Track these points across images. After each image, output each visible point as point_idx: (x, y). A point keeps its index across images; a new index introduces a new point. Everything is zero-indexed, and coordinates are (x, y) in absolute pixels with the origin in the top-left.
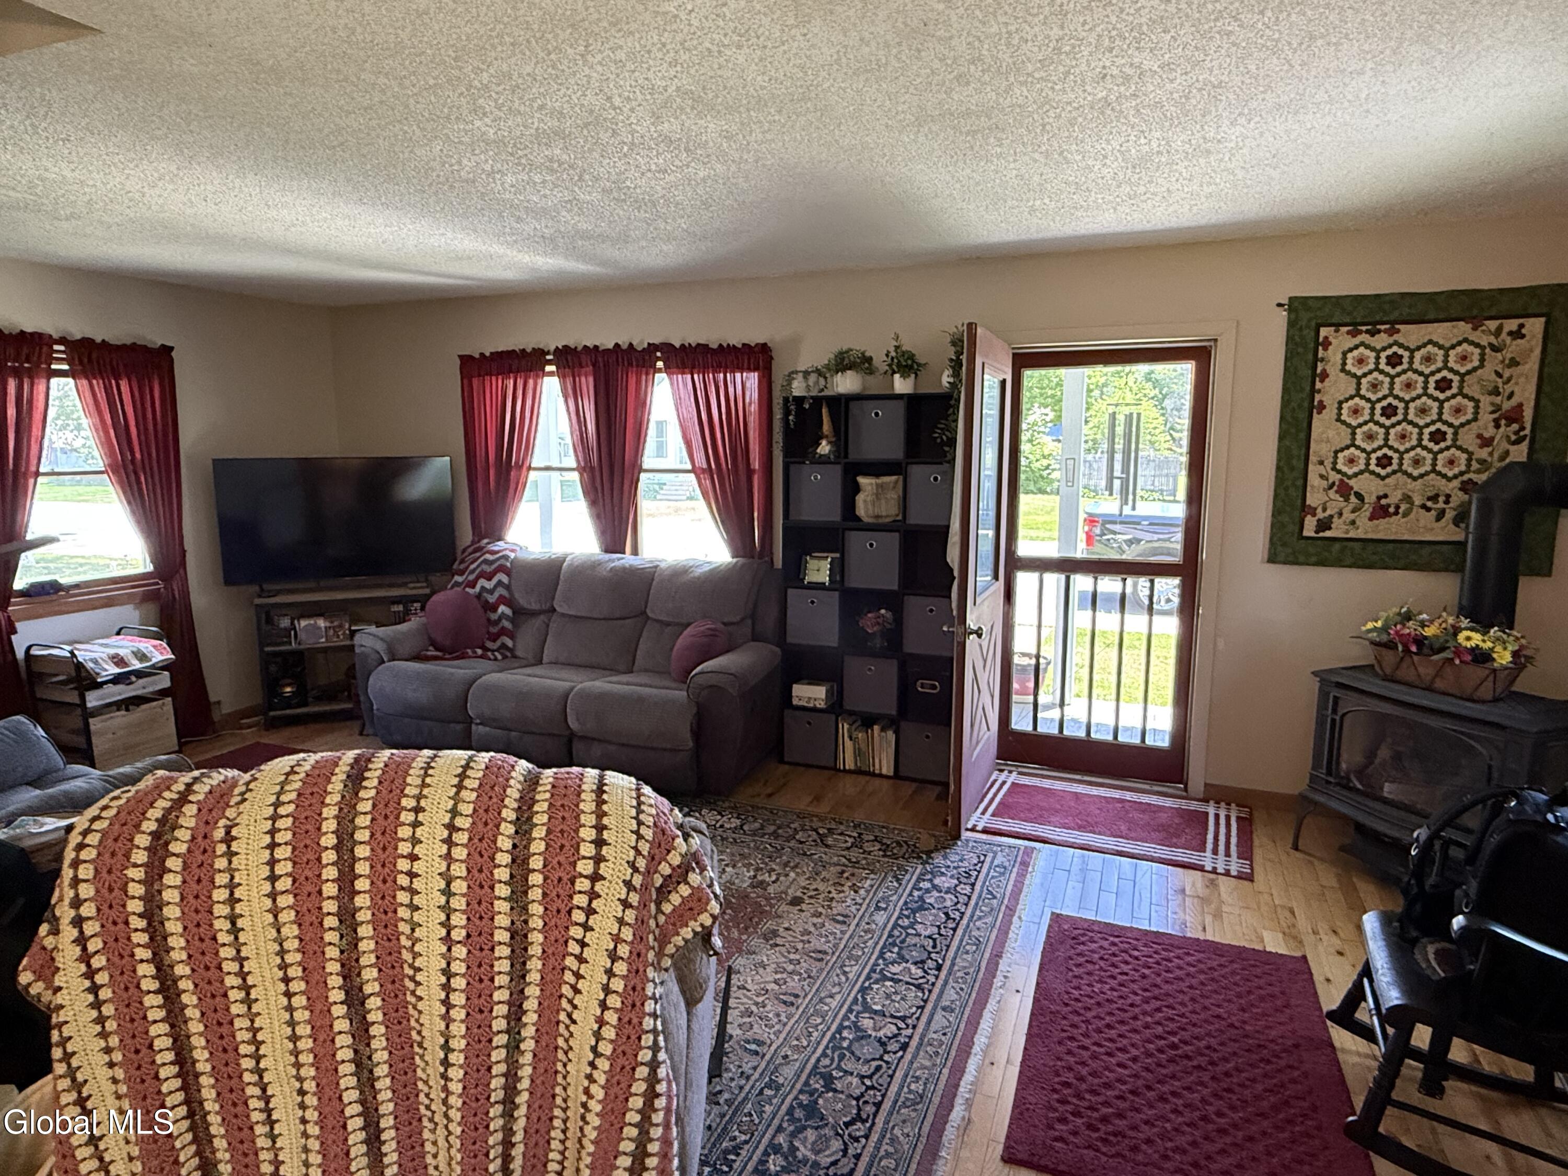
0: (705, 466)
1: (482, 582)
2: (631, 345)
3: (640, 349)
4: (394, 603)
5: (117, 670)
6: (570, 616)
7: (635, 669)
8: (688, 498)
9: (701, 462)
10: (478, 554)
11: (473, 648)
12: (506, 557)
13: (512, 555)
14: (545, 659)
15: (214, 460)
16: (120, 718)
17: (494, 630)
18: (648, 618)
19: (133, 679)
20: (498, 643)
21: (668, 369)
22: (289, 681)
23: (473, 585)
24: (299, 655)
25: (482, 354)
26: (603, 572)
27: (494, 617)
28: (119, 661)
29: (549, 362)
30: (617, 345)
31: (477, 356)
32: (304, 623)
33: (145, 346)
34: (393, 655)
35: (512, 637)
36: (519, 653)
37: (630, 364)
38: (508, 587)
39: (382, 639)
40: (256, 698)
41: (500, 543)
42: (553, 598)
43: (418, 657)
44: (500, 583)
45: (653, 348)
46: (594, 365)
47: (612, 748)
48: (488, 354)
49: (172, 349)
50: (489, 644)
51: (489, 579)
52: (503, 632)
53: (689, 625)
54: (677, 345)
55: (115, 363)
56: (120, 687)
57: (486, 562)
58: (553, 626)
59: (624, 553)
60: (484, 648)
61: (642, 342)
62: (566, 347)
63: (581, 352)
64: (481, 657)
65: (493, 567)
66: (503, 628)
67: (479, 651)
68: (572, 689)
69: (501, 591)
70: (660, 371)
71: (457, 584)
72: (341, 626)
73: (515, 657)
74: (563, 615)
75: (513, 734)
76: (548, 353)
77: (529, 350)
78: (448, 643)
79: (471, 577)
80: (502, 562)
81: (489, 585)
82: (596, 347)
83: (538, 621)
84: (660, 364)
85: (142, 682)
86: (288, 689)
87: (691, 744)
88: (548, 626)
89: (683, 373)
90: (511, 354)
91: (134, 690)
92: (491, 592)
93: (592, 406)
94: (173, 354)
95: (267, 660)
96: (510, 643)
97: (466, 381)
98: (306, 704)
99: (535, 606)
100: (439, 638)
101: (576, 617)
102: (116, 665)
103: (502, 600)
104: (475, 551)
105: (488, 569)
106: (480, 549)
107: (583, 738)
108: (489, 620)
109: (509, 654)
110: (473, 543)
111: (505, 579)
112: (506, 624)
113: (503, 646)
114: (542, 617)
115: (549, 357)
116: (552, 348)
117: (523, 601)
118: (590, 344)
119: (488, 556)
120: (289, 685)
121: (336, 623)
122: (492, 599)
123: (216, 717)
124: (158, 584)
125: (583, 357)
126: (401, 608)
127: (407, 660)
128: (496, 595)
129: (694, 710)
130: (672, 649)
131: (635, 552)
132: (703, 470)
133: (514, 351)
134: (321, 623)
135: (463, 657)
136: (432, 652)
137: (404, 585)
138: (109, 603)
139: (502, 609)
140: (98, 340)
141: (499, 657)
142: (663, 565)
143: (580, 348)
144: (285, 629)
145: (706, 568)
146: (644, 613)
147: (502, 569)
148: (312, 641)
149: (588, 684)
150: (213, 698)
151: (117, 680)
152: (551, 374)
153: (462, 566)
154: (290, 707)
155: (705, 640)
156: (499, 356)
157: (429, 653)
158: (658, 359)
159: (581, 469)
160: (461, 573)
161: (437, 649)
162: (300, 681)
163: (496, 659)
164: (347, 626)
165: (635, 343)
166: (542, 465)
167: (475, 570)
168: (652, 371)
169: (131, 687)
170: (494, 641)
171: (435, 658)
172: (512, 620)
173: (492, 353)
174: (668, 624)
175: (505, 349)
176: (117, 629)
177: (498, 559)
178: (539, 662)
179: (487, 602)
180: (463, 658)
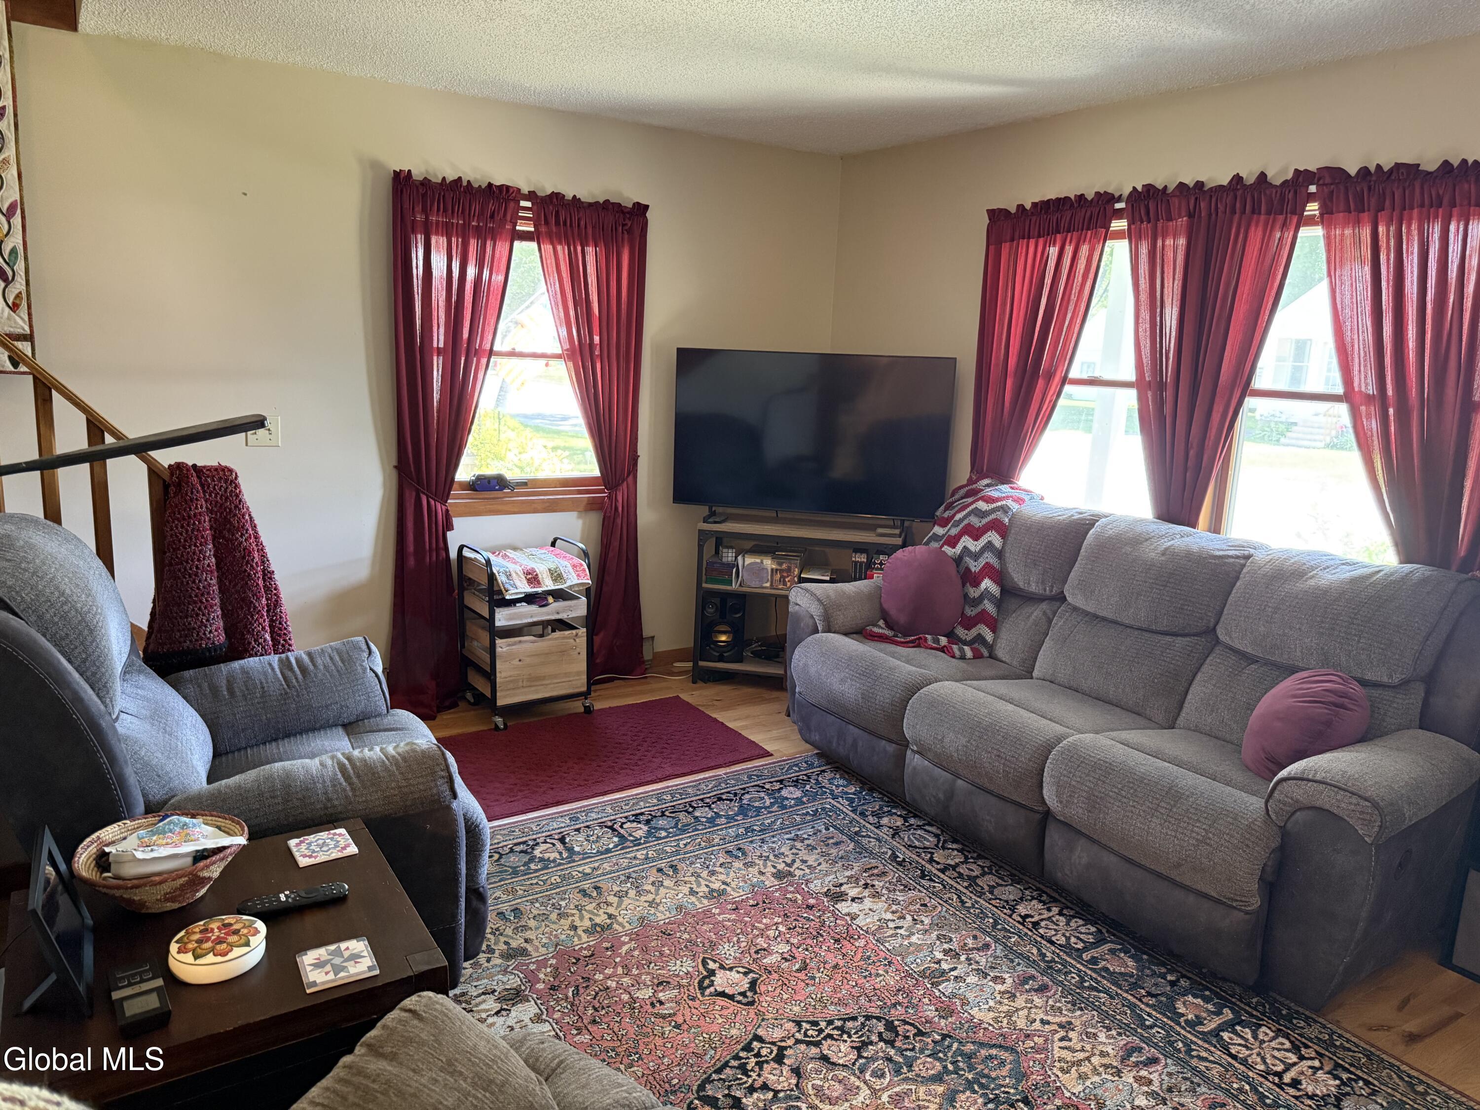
0: (1371, 389)
1: (966, 541)
2: (1263, 175)
3: (1278, 182)
4: (856, 551)
5: (529, 589)
6: (1087, 613)
7: (1181, 721)
8: (1327, 446)
9: (1366, 383)
10: (970, 500)
11: (935, 634)
12: (1005, 509)
13: (1014, 506)
14: (1035, 674)
15: (678, 349)
16: (527, 644)
17: (970, 612)
18: (1218, 641)
19: (550, 599)
20: (974, 632)
21: (1326, 218)
22: (727, 629)
23: (952, 542)
24: (742, 599)
25: (1021, 207)
26: (1151, 552)
27: (973, 593)
28: (533, 578)
29: (1118, 214)
30: (1237, 179)
31: (1013, 210)
32: (749, 560)
33: (619, 205)
34: (829, 626)
35: (994, 630)
36: (1000, 653)
37: (1256, 210)
38: (1000, 554)
39: (819, 600)
40: (687, 641)
41: (1005, 488)
42: (1065, 581)
43: (860, 632)
44: (989, 546)
45: (1302, 177)
46: (1191, 216)
47: (1109, 859)
48: (1028, 206)
49: (646, 207)
50: (960, 632)
51: (976, 539)
52: (983, 618)
53: (1292, 670)
54: (1353, 172)
55: (582, 223)
56: (534, 608)
57: (978, 513)
58: (1058, 622)
59: (1193, 524)
60: (951, 636)
61: (1285, 170)
62: (1149, 188)
63: (1173, 194)
64: (942, 650)
65: (985, 521)
66: (984, 611)
67: (943, 641)
68: (1059, 740)
69: (989, 558)
70: (1311, 221)
71: (936, 537)
72: (789, 570)
73: (992, 656)
74: (1075, 609)
75: (960, 782)
76: (1119, 199)
77: (1090, 196)
78: (902, 619)
79: (954, 531)
80: (999, 515)
81: (974, 546)
82: (1200, 185)
83: (1037, 612)
84: (1313, 208)
85: (561, 604)
86: (723, 638)
87: (1255, 902)
88: (1050, 621)
89: (1358, 223)
90: (1061, 203)
91: (548, 614)
92: (976, 556)
93: (1178, 283)
94: (649, 214)
95: (704, 598)
96: (989, 636)
97: (992, 247)
98: (740, 660)
99: (1033, 588)
100: (893, 612)
101: (1096, 617)
102: (529, 581)
103: (988, 571)
104: (967, 495)
105: (975, 521)
106: (974, 493)
107: (1067, 825)
108: (966, 596)
109: (986, 653)
110: (971, 481)
111: (997, 541)
112: (989, 607)
113: (980, 638)
114: (1044, 606)
115: (1119, 206)
116: (1127, 191)
117: (1018, 577)
118: (1189, 181)
119: (982, 505)
120: (724, 633)
121: (784, 566)
122: (975, 567)
123: (647, 655)
124: (602, 491)
125: (1175, 202)
126: (862, 558)
127: (846, 634)
128: (982, 562)
129: (1275, 843)
130: (1251, 708)
131: (1216, 527)
132: (1369, 399)
133: (1067, 199)
134: (768, 563)
135: (918, 644)
136: (881, 629)
137: (872, 528)
138: (551, 507)
139: (987, 584)
140: (569, 195)
141: (969, 653)
142: (1260, 556)
143: (1171, 187)
144: (729, 564)
145: (1345, 574)
146: (1211, 631)
147: (997, 526)
148: (757, 584)
149: (1088, 738)
150: (647, 632)
151: (529, 599)
152: (1119, 235)
153: (946, 515)
154: (721, 659)
155: (1320, 711)
156: (1045, 207)
157: (876, 630)
158: (1311, 197)
159: (1140, 384)
160: (944, 523)
161: (889, 626)
162: (737, 631)
163: (963, 657)
164: (796, 572)
165: (1270, 175)
166: (1085, 376)
167: (961, 520)
168: (1295, 219)
169: (544, 609)
170: (968, 628)
171: (881, 638)
172: (999, 603)
173: (1035, 205)
174: (1250, 659)
175: (1053, 196)
176: (551, 540)
177: (993, 511)
178: (1028, 674)
179: (968, 569)
180: (919, 646)
